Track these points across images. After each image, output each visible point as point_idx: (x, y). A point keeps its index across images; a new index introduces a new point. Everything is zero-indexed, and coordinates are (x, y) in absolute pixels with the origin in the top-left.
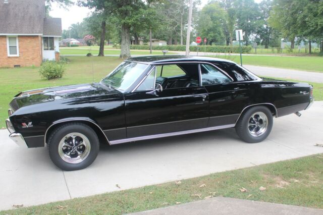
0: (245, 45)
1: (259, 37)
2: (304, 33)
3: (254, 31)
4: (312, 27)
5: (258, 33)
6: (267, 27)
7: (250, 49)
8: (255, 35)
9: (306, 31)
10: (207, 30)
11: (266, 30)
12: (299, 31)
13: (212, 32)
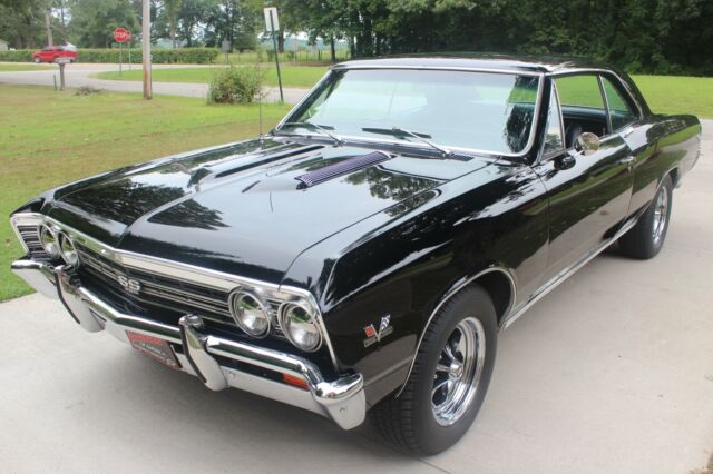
0: (185, 46)
1: (212, 29)
2: (322, 21)
3: (200, 18)
4: (338, 9)
5: (210, 21)
6: (227, 10)
7: (216, 54)
8: (204, 26)
9: (325, 17)
10: (106, 14)
11: (226, 17)
12: (312, 17)
13: (112, 20)
